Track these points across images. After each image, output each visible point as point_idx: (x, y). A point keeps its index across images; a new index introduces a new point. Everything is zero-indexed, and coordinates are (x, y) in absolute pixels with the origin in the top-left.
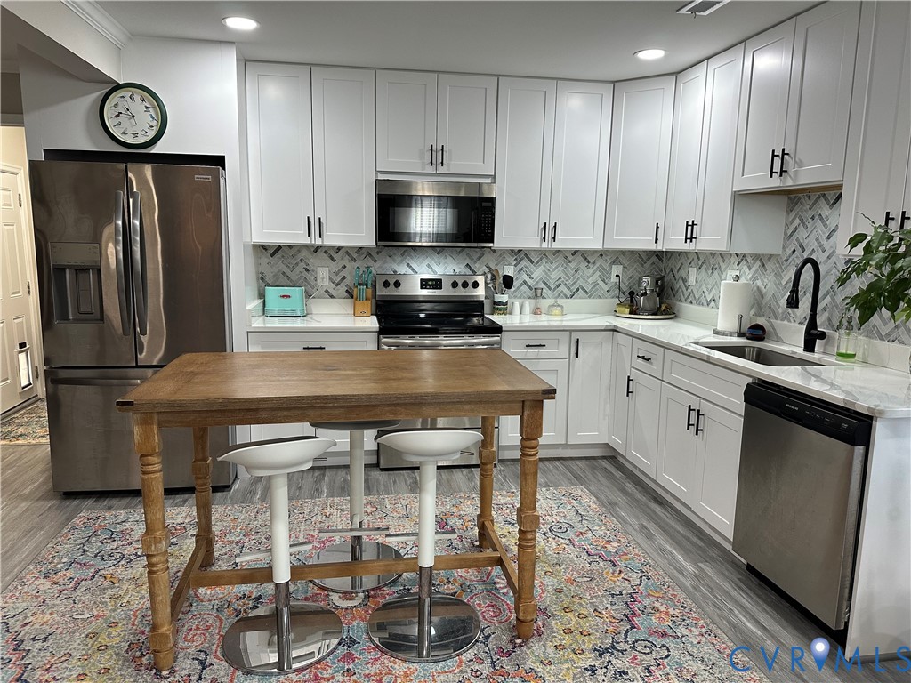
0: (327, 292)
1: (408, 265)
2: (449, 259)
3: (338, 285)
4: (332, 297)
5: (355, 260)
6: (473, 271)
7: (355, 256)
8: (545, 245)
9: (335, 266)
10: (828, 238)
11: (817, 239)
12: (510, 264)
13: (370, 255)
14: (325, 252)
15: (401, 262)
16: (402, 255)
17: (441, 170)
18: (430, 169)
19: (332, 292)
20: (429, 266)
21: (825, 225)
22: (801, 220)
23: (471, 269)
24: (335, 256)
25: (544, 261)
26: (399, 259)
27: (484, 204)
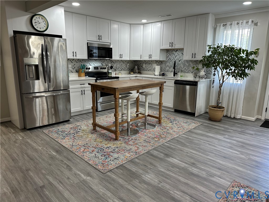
0: (71, 71)
1: (89, 64)
2: (98, 62)
3: (73, 69)
4: (72, 72)
5: (77, 63)
6: (103, 65)
7: (77, 61)
8: (120, 59)
9: (73, 64)
10: (175, 57)
11: (173, 58)
12: (110, 63)
13: (81, 61)
14: (70, 61)
15: (88, 63)
16: (88, 61)
17: (101, 41)
18: (98, 40)
19: (72, 71)
20: (94, 64)
21: (175, 55)
22: (170, 54)
23: (102, 65)
24: (73, 62)
25: (116, 62)
26: (87, 62)
27: (110, 49)
